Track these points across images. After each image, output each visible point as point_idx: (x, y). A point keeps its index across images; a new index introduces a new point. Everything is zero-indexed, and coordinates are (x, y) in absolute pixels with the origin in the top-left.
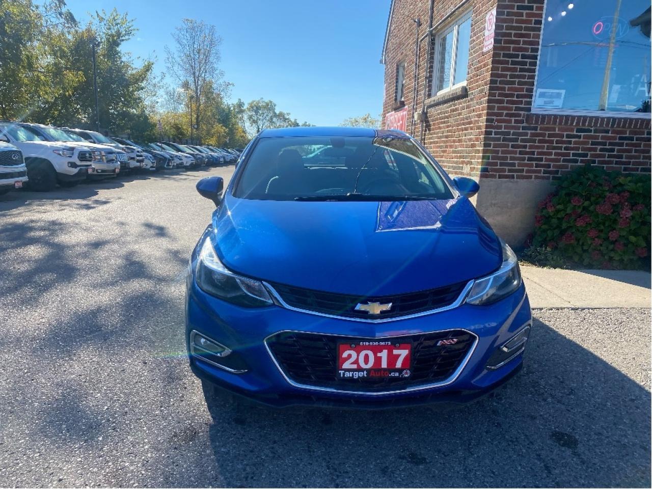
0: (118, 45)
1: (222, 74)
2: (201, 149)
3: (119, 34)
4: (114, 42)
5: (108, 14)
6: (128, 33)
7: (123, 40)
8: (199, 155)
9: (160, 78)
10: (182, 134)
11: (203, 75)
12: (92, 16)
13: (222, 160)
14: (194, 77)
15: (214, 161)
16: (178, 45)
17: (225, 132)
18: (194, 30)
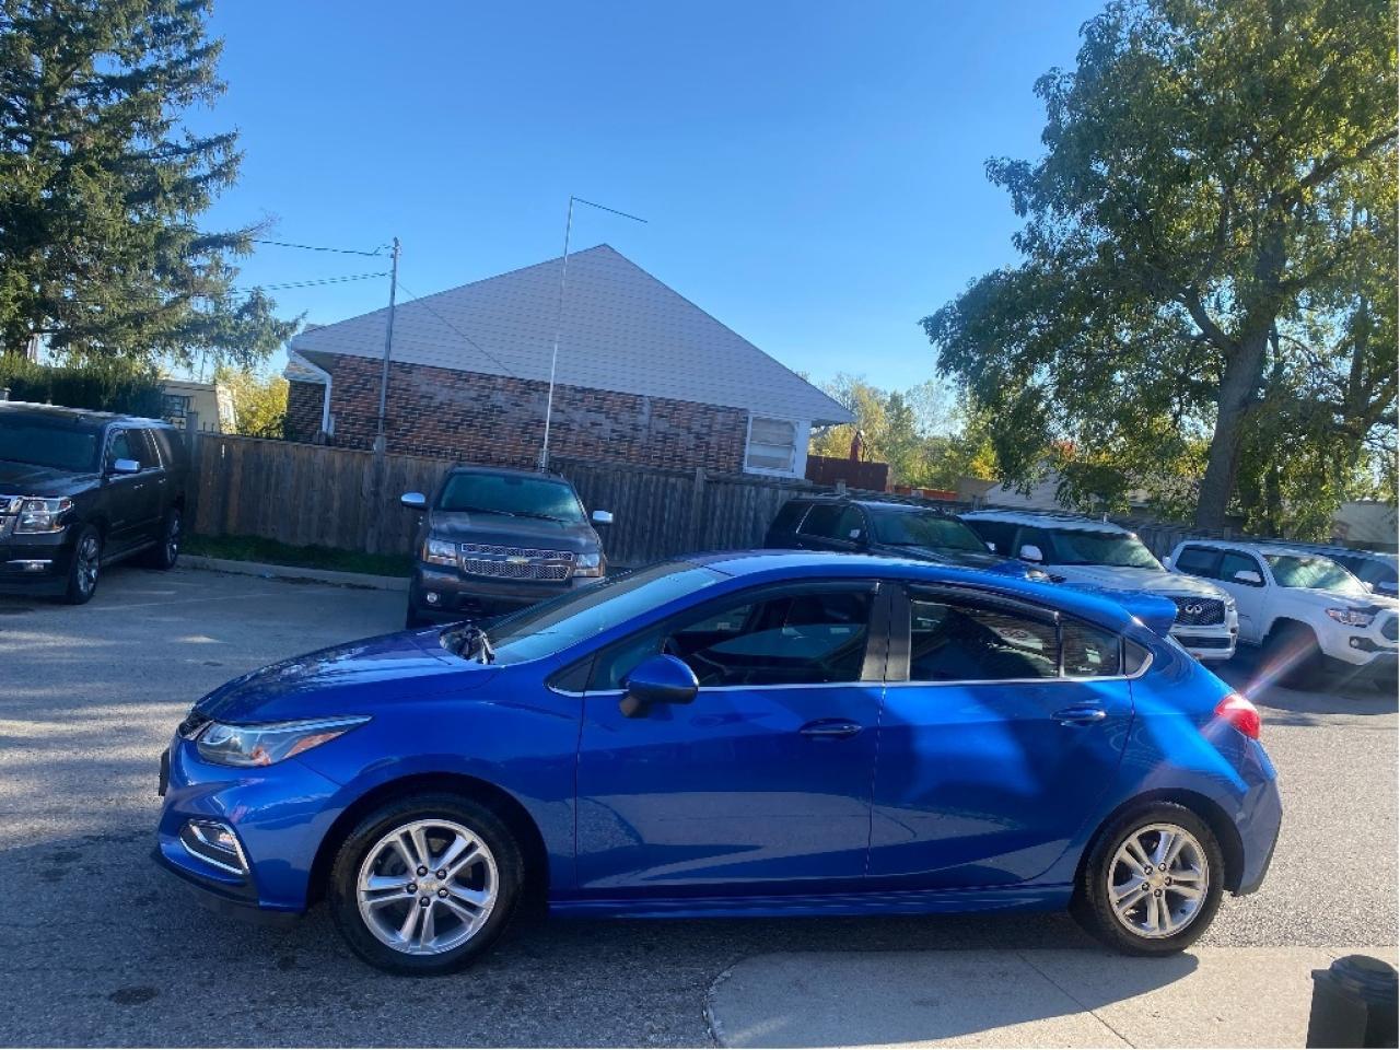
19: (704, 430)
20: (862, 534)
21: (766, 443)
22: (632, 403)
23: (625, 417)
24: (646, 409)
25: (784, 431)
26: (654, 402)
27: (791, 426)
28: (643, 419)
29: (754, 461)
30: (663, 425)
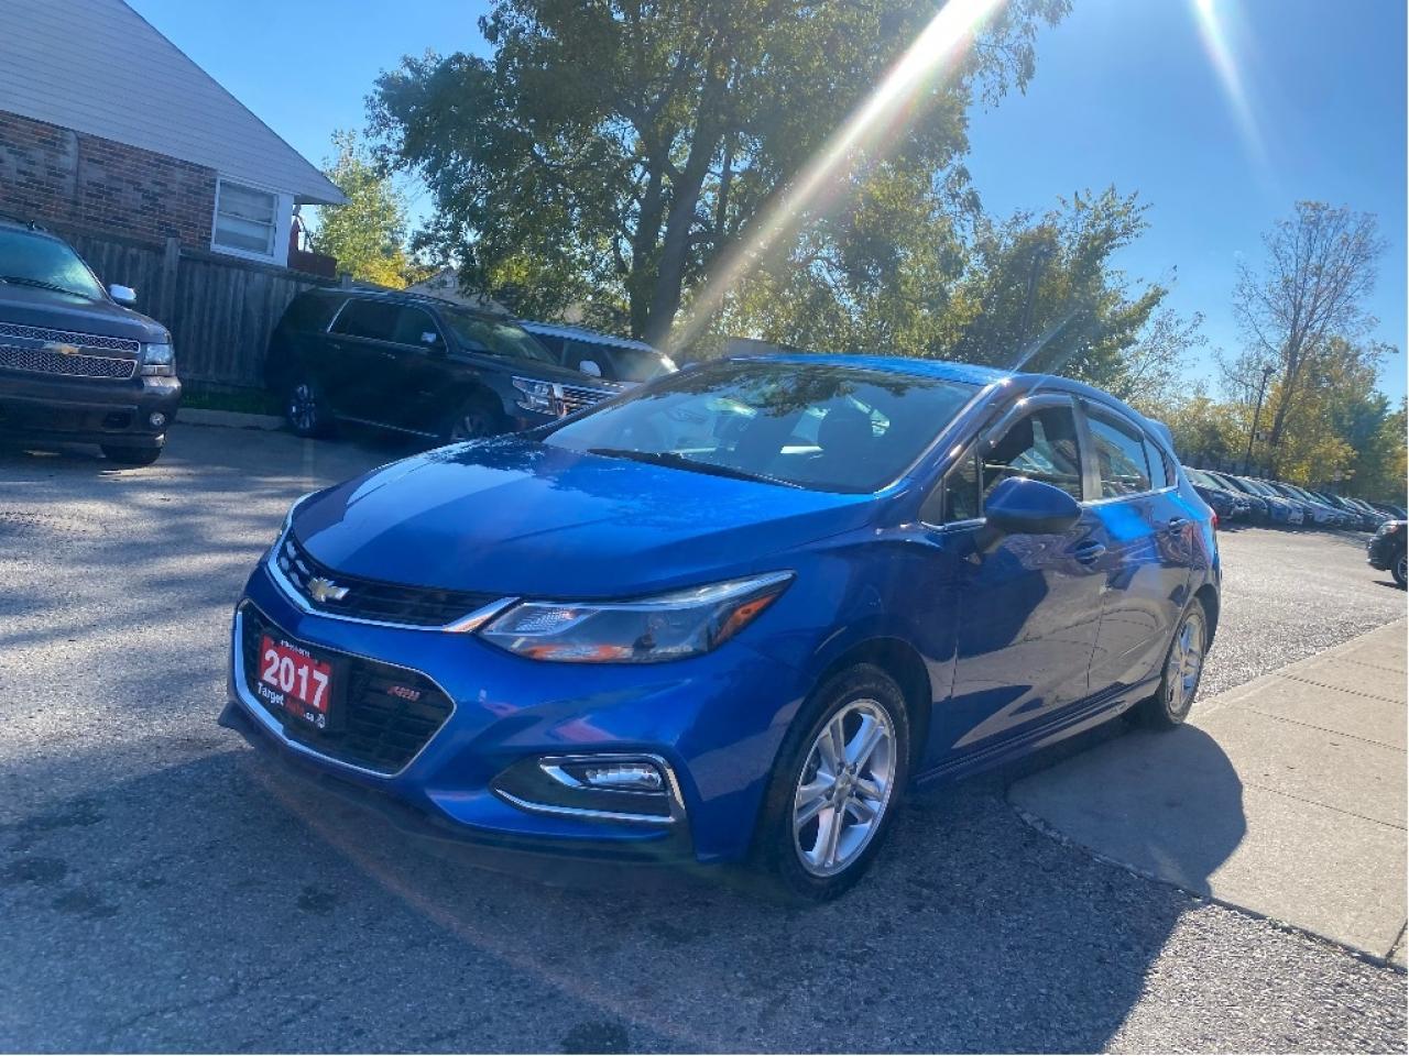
0: (1100, 257)
1: (1371, 323)
2: (1246, 484)
3: (1109, 235)
4: (1092, 253)
5: (1096, 196)
6: (1127, 231)
7: (1112, 247)
8: (1220, 493)
9: (1188, 325)
10: (1222, 448)
11: (1318, 325)
12: (1064, 202)
13: (1299, 516)
14: (1294, 328)
15: (1274, 516)
16: (1272, 258)
17: (1347, 458)
18: (1314, 222)
19: (157, 189)
20: (439, 339)
21: (236, 216)
22: (52, 137)
23: (40, 155)
24: (71, 148)
25: (261, 203)
26: (82, 140)
27: (270, 199)
28: (68, 161)
29: (225, 238)
30: (97, 174)
